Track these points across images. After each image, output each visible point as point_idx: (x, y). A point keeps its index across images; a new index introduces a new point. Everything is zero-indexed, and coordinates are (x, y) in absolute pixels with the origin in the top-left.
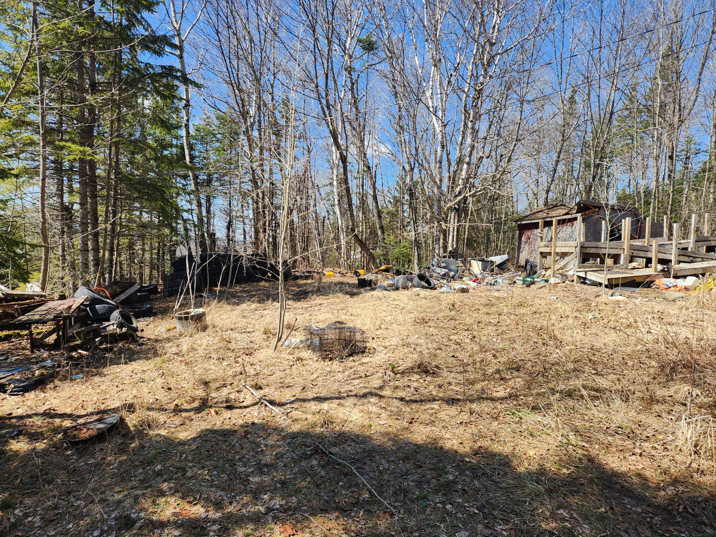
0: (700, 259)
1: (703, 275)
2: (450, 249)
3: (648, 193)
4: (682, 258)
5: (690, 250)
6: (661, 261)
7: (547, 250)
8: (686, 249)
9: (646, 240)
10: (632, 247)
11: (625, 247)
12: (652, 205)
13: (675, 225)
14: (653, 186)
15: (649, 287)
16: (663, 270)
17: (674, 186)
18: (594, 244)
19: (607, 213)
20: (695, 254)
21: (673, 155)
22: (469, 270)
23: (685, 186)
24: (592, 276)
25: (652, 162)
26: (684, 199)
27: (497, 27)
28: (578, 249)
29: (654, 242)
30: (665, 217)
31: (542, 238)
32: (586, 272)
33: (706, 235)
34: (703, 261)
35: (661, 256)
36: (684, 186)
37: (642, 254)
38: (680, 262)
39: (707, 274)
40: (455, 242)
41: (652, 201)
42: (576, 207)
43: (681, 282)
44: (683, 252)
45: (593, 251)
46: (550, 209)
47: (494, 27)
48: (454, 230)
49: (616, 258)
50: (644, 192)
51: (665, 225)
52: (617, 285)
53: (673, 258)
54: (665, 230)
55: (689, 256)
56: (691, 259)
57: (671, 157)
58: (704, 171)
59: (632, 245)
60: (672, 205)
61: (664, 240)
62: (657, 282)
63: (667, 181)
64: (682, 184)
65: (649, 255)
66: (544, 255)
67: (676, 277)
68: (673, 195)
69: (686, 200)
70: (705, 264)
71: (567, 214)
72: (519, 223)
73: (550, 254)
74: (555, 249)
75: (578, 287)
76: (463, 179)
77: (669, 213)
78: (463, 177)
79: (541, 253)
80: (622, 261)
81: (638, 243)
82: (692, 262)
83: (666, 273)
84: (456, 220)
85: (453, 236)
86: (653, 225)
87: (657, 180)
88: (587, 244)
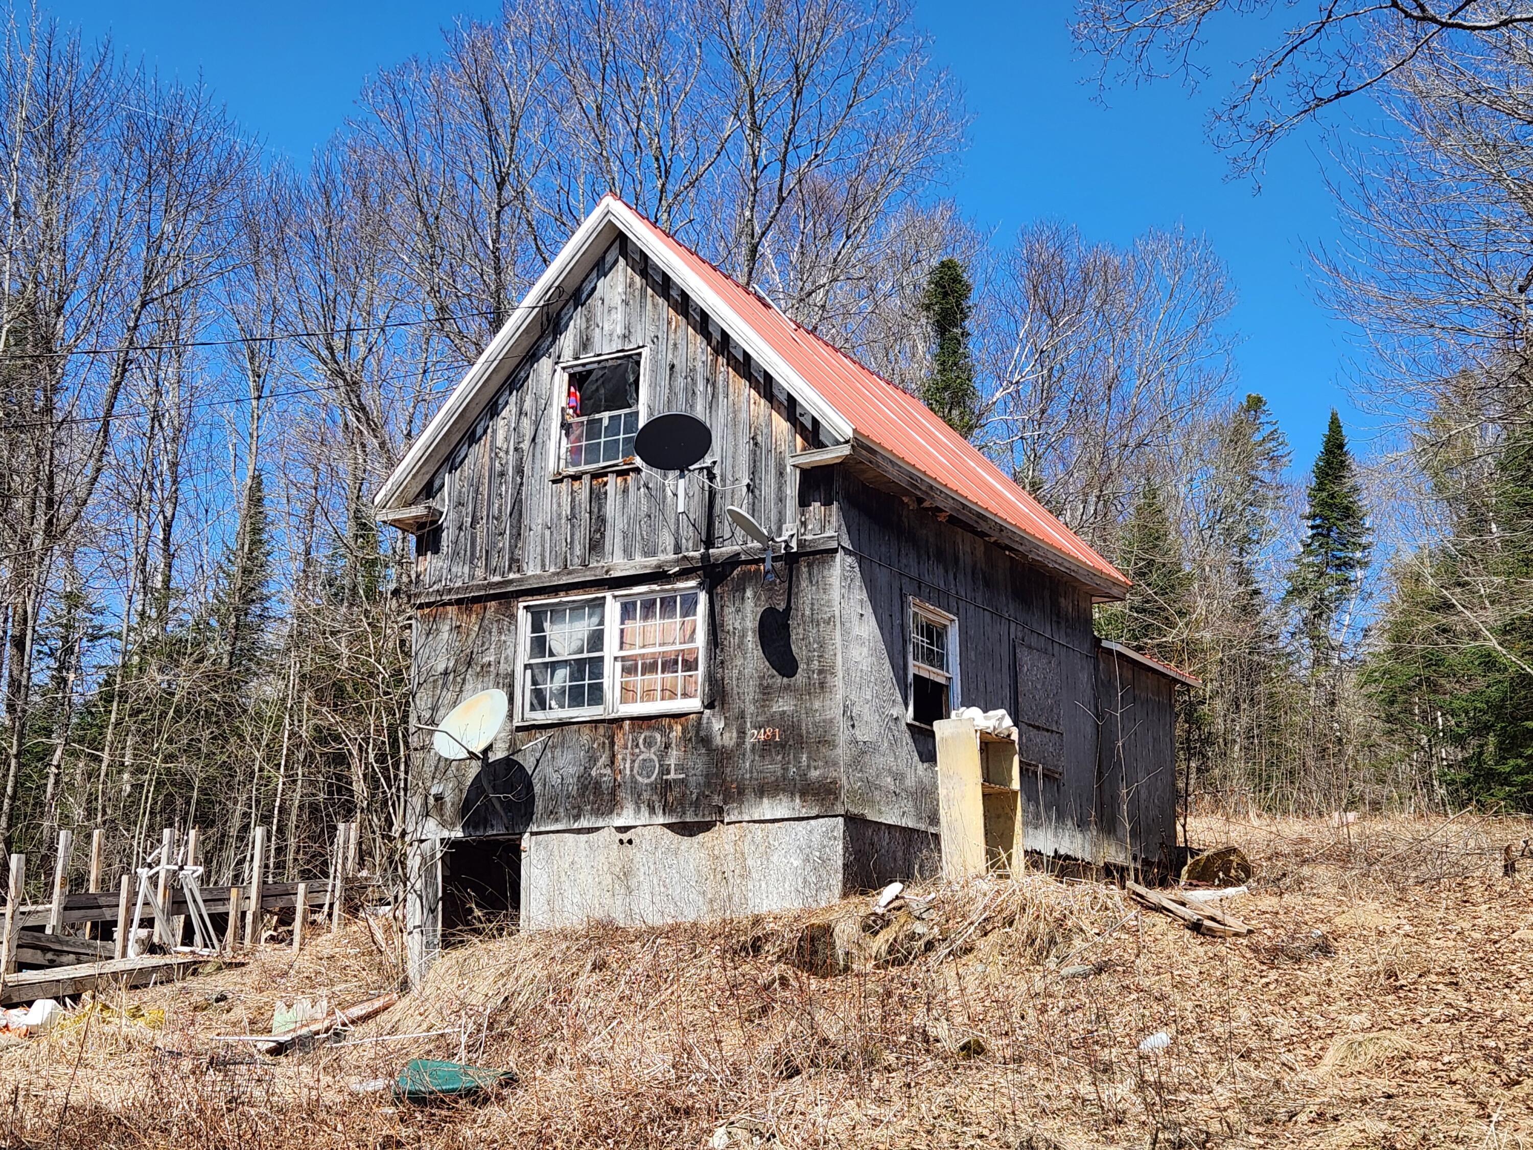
0: (72, 957)
1: (76, 998)
4: (28, 955)
5: (48, 931)
8: (42, 928)
13: (15, 860)
17: (21, 736)
20: (60, 942)
26: (52, 780)
33: (92, 890)
34: (79, 962)
36: (56, 740)
38: (20, 966)
39: (86, 996)
43: (17, 1018)
44: (28, 938)
55: (45, 950)
56: (50, 956)
58: (108, 699)
60: (13, 798)
64: (49, 734)
67: (9, 1006)
69: (57, 783)
70: (83, 970)
82: (52, 964)
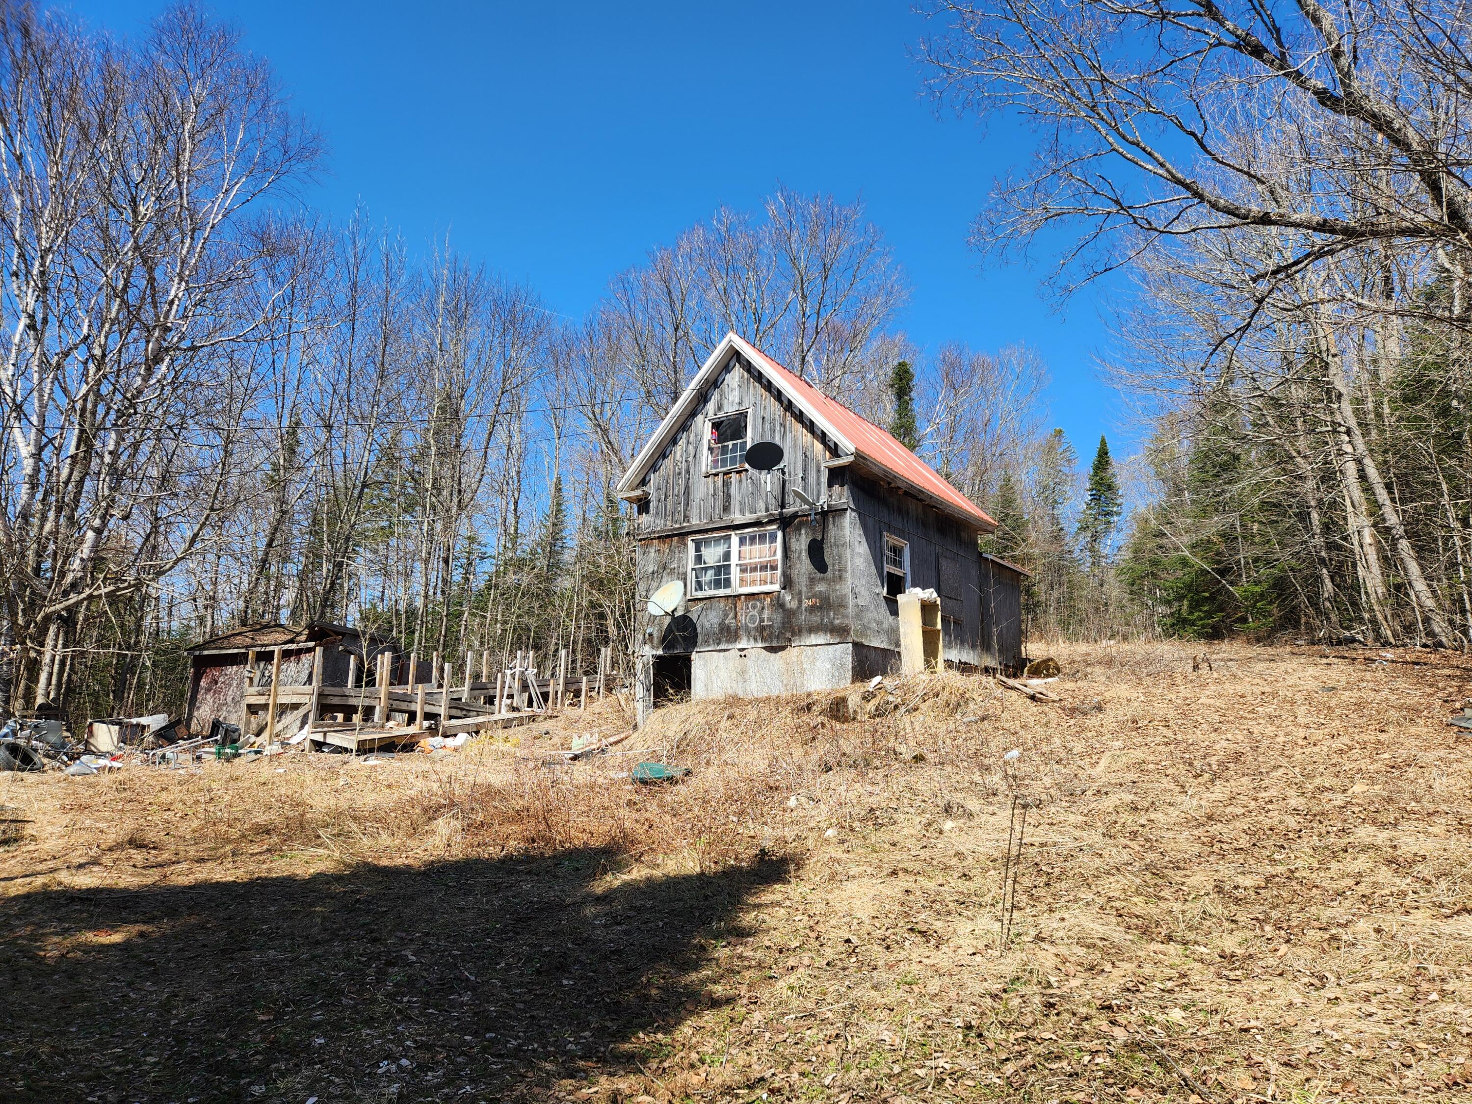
0: (475, 713)
1: (477, 733)
2: (40, 700)
3: (411, 613)
4: (454, 712)
5: (463, 700)
6: (428, 716)
7: (262, 700)
8: (460, 699)
9: (409, 687)
10: (391, 696)
11: (382, 696)
12: (417, 634)
13: (447, 666)
14: (419, 603)
15: (412, 750)
16: (429, 728)
17: (448, 606)
18: (337, 690)
19: (365, 644)
20: (469, 705)
21: (448, 557)
22: (87, 742)
23: (465, 608)
24: (334, 739)
25: (419, 566)
26: (463, 627)
27: (177, 302)
28: (314, 699)
29: (420, 689)
30: (435, 653)
31: (251, 679)
32: (325, 733)
33: (484, 681)
34: (478, 715)
35: (429, 709)
37: (404, 706)
38: (451, 717)
39: (483, 731)
40: (53, 687)
41: (418, 627)
42: (306, 632)
43: (450, 742)
44: (454, 703)
45: (336, 701)
46: (256, 630)
47: (172, 302)
48: (53, 661)
49: (369, 712)
50: (406, 612)
51: (434, 664)
52: (371, 751)
53: (442, 711)
54: (435, 672)
55: (462, 709)
56: (464, 712)
57: (446, 561)
58: (489, 588)
59: (390, 693)
60: (445, 636)
61: (432, 687)
62: (422, 743)
63: (439, 597)
64: (461, 605)
65: (413, 707)
66: (253, 709)
67: (445, 736)
68: (448, 621)
69: (466, 629)
70: (480, 719)
71: (291, 641)
72: (197, 653)
73: (265, 707)
74: (275, 700)
75: (313, 756)
76: (82, 560)
77: (441, 648)
78: (85, 557)
79: (249, 706)
80: (376, 717)
81: (399, 690)
82: (466, 717)
83: (433, 731)
84: (60, 642)
85: (51, 675)
86: (419, 665)
87: (426, 597)
88: (328, 690)
